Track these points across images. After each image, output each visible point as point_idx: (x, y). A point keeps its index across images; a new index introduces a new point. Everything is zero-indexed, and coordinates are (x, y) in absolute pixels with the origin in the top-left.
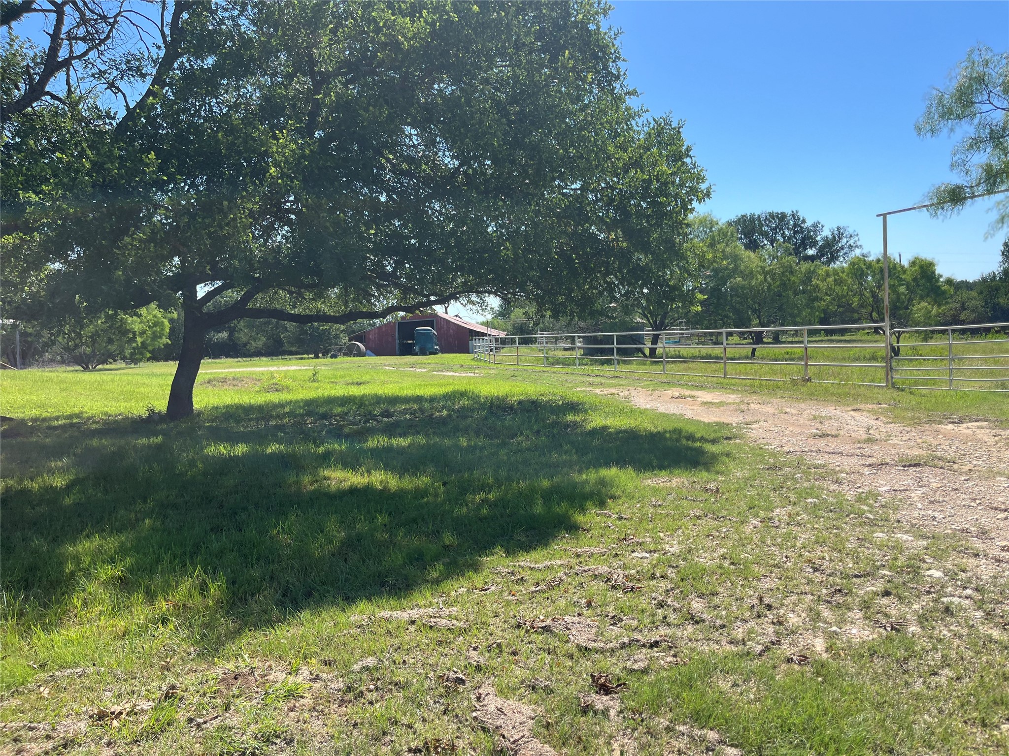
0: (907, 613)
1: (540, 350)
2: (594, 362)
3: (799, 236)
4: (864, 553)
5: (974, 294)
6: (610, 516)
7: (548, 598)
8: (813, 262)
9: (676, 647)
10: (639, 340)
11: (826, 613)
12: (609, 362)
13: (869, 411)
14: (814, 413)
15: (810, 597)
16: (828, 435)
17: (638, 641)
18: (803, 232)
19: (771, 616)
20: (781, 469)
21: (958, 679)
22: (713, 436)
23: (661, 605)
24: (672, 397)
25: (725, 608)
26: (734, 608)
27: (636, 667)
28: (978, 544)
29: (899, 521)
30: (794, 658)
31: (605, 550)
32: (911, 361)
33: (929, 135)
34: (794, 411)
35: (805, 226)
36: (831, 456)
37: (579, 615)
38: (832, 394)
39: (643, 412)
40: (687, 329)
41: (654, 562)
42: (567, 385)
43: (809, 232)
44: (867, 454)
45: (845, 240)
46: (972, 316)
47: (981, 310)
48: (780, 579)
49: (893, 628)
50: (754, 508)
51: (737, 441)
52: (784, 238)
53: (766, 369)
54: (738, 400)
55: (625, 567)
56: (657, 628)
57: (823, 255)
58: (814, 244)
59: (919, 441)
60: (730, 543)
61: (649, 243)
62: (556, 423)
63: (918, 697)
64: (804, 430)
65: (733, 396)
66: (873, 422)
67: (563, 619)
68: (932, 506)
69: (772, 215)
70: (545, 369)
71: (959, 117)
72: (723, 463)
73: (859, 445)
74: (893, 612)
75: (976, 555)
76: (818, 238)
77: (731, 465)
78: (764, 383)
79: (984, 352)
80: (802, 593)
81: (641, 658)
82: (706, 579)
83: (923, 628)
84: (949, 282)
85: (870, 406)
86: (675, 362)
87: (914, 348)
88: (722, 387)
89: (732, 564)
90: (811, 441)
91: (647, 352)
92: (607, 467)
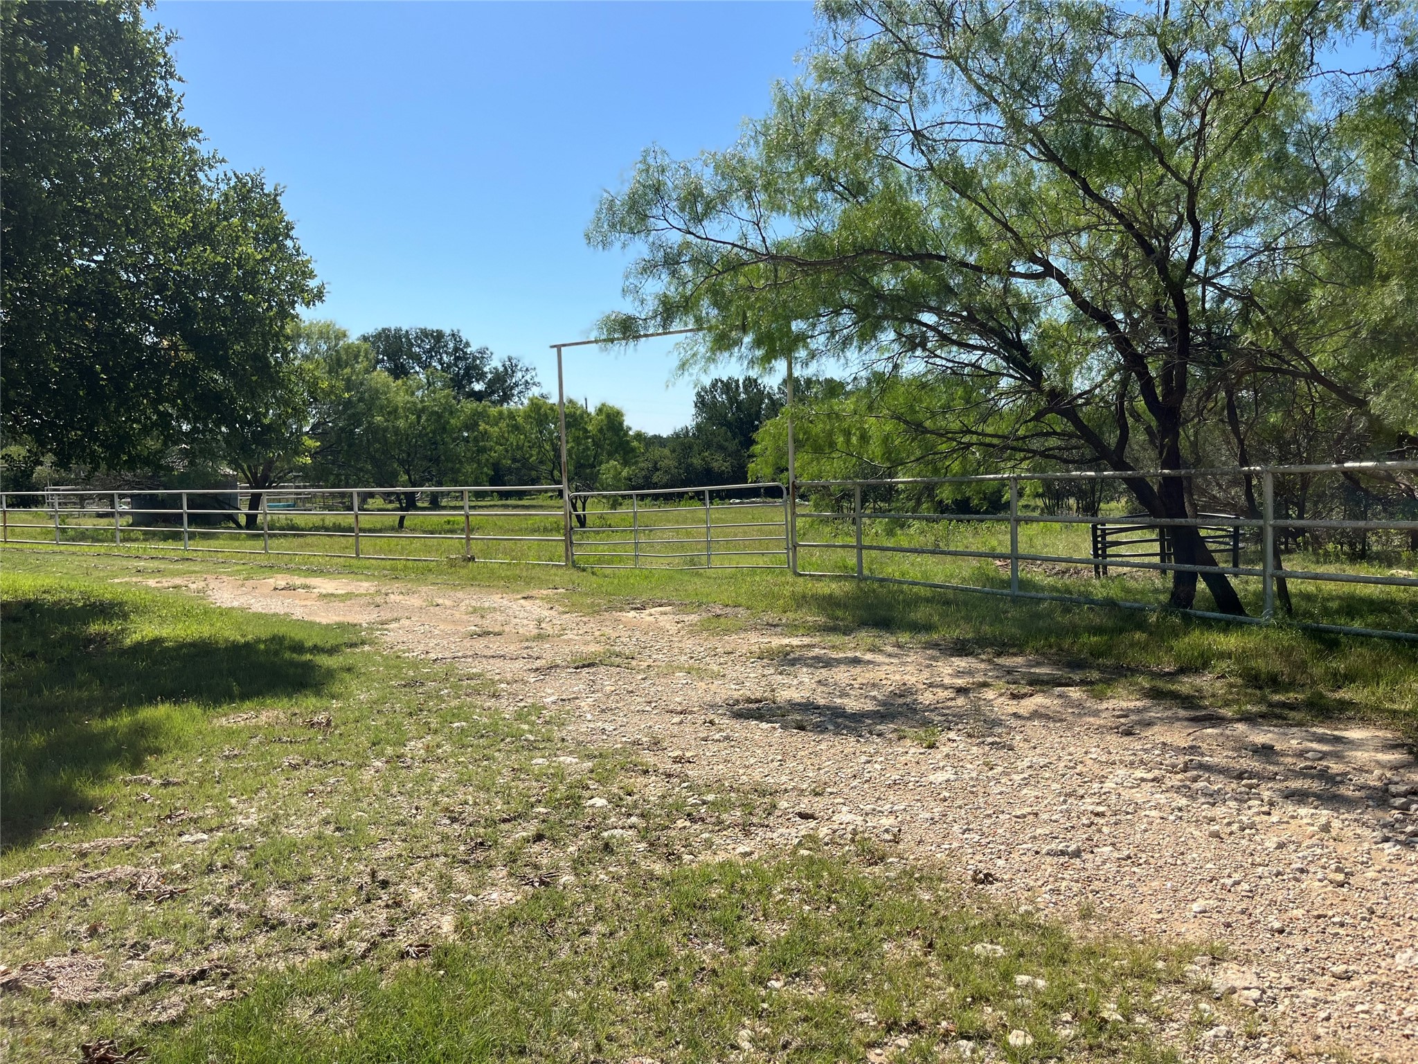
0: (560, 859)
1: (52, 517)
2: (148, 536)
3: (461, 364)
4: (517, 787)
5: (666, 452)
6: (149, 783)
7: (19, 933)
8: (480, 401)
9: (234, 973)
10: (230, 502)
11: (461, 877)
12: (176, 537)
13: (542, 599)
14: (474, 603)
15: (443, 859)
16: (489, 633)
17: (171, 976)
18: (467, 359)
19: (385, 897)
20: (422, 684)
21: (611, 934)
22: (332, 642)
23: (217, 912)
24: (276, 589)
25: (320, 898)
26: (334, 894)
27: (164, 1017)
28: (649, 758)
29: (563, 740)
30: (411, 950)
31: (133, 838)
32: (598, 532)
33: (600, 247)
34: (448, 603)
35: (469, 350)
36: (491, 661)
37: (74, 951)
38: (501, 578)
39: (225, 613)
40: (305, 487)
41: (214, 847)
42: (96, 574)
43: (475, 358)
44: (535, 655)
45: (519, 375)
46: (666, 478)
47: (674, 471)
48: (404, 841)
49: (542, 883)
50: (379, 743)
51: (367, 648)
52: (442, 364)
53: (417, 544)
54: (372, 590)
55: (165, 861)
56: (206, 949)
57: (493, 392)
58: (481, 376)
59: (597, 633)
60: (337, 799)
61: (226, 357)
62: (69, 638)
63: (562, 968)
64: (459, 628)
65: (366, 584)
66: (546, 613)
67: (43, 964)
68: (603, 715)
69: (425, 334)
70: (56, 548)
71: (632, 231)
72: (341, 681)
73: (527, 644)
74: (545, 861)
75: (646, 772)
76: (486, 369)
77: (354, 684)
78: (410, 564)
79: (677, 522)
80: (432, 856)
81: (173, 1003)
82: (295, 858)
83: (577, 875)
84: (639, 436)
85: (545, 592)
86: (285, 535)
87: (601, 517)
88: (350, 571)
89: (338, 829)
90: (467, 643)
91: (243, 520)
92: (150, 703)
